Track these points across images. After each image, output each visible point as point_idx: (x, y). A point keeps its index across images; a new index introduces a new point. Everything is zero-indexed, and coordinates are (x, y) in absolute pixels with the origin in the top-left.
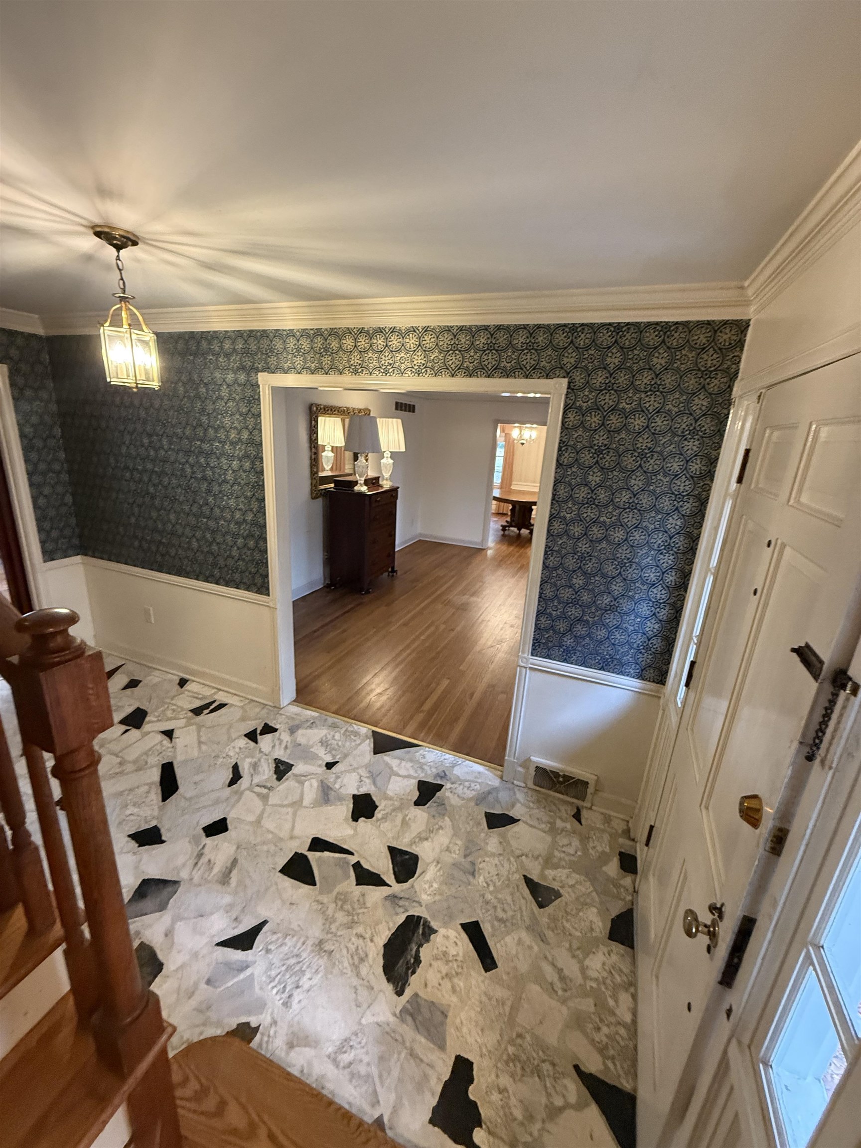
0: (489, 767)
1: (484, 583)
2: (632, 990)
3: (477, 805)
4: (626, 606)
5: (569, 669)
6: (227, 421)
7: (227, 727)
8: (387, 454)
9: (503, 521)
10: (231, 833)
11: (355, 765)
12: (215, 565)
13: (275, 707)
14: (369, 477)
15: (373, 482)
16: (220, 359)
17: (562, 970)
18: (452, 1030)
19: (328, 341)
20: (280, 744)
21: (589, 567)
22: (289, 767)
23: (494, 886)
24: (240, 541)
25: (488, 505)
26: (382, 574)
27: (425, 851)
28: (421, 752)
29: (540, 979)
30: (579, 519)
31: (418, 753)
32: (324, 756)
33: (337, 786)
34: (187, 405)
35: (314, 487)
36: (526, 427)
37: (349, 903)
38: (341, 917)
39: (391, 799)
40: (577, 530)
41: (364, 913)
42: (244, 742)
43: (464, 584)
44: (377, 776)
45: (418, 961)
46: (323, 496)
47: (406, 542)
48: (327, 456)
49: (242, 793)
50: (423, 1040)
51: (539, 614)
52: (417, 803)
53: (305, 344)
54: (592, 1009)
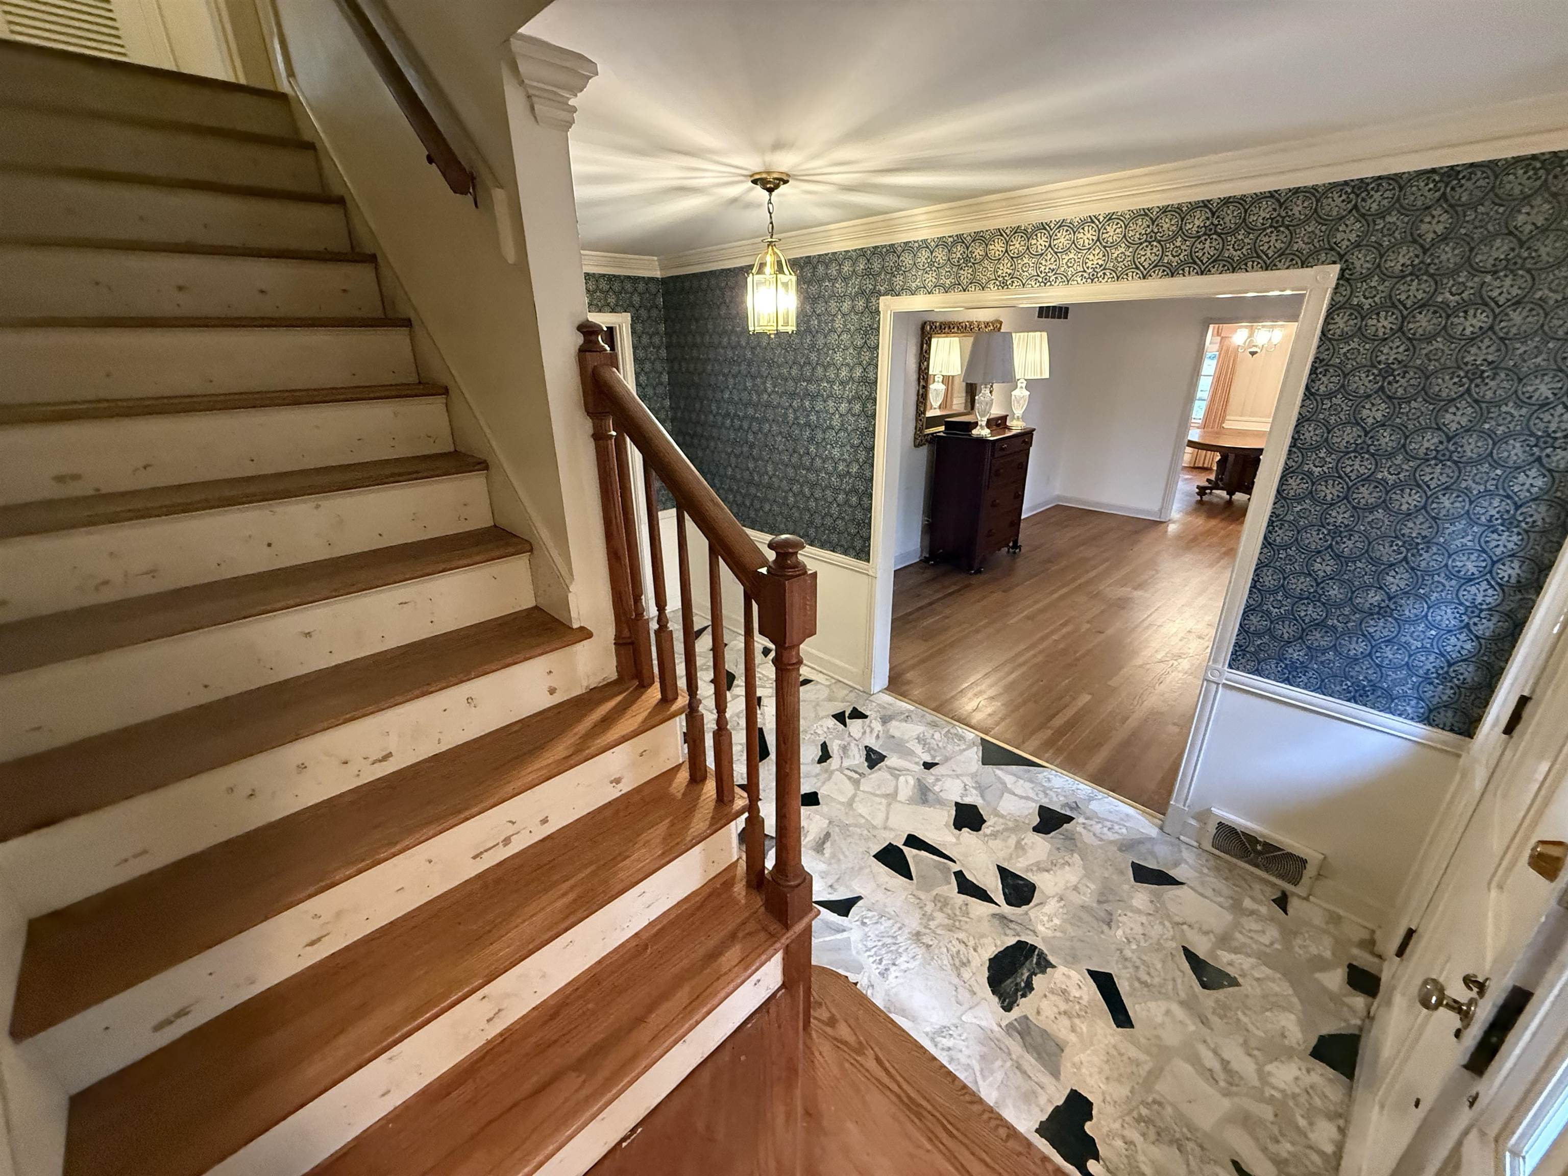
0: (1144, 812)
1: (1157, 572)
2: (1341, 1122)
3: (1120, 850)
4: (1410, 609)
5: (1293, 694)
6: (838, 357)
7: (814, 704)
8: (1022, 384)
9: (1202, 480)
10: (823, 808)
11: (959, 772)
12: (811, 523)
13: (864, 692)
14: (992, 417)
15: (998, 423)
16: (837, 285)
17: (1228, 1062)
18: (1069, 1065)
19: (970, 249)
20: (871, 732)
21: (1347, 546)
22: (882, 758)
23: (1138, 945)
24: (841, 497)
25: (1177, 454)
26: (999, 550)
27: (1044, 882)
28: (1045, 774)
29: (1195, 1061)
30: (1338, 475)
31: (1042, 775)
32: (920, 754)
33: (937, 789)
34: (797, 341)
35: (918, 430)
36: (1263, 326)
37: (949, 907)
38: (940, 918)
39: (1002, 816)
40: (1329, 492)
41: (966, 922)
42: (832, 722)
43: (1123, 572)
44: (986, 788)
45: (1029, 987)
46: (930, 443)
47: (1039, 505)
48: (936, 389)
49: (832, 772)
50: (1033, 1061)
51: (1248, 611)
52: (1036, 829)
53: (940, 255)
54: (1270, 1117)
